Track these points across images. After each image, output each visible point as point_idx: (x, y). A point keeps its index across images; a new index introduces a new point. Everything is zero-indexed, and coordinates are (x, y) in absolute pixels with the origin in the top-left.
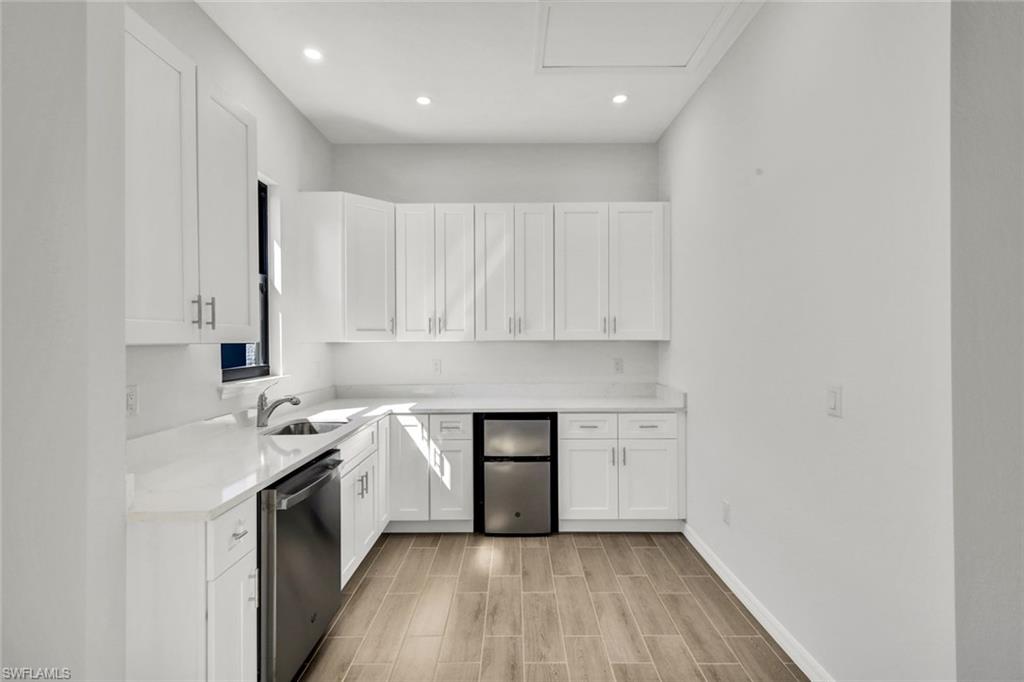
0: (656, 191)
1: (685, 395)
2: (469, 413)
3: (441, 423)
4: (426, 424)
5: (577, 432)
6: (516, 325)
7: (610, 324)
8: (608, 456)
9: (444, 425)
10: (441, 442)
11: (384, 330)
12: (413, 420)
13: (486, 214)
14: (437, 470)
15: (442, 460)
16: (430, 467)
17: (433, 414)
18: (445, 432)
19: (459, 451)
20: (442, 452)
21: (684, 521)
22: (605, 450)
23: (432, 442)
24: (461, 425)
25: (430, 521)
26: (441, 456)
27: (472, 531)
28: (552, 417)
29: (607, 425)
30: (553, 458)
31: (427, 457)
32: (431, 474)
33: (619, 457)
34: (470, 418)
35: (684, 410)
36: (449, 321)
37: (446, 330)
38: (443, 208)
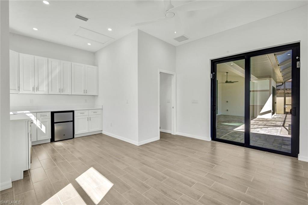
0: (95, 64)
1: (102, 106)
2: (50, 112)
3: (41, 115)
4: (36, 116)
5: (79, 114)
6: (61, 90)
7: (85, 91)
8: (87, 119)
9: (42, 115)
10: (41, 120)
11: (16, 90)
12: (31, 114)
13: (51, 62)
14: (40, 127)
15: (41, 125)
16: (37, 126)
17: (38, 112)
18: (42, 117)
19: (47, 122)
20: (41, 122)
21: (102, 130)
22: (86, 118)
23: (37, 120)
24: (47, 115)
25: (37, 141)
26: (41, 123)
27: (50, 142)
28: (73, 112)
29: (86, 113)
30: (73, 121)
31: (36, 124)
32: (37, 129)
33: (89, 119)
34: (50, 113)
35: (102, 109)
36: (39, 88)
37: (38, 91)
38: (37, 57)
